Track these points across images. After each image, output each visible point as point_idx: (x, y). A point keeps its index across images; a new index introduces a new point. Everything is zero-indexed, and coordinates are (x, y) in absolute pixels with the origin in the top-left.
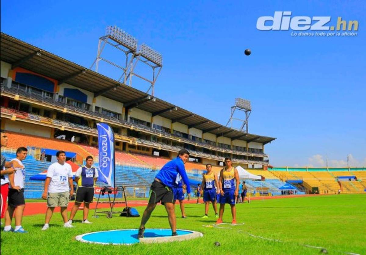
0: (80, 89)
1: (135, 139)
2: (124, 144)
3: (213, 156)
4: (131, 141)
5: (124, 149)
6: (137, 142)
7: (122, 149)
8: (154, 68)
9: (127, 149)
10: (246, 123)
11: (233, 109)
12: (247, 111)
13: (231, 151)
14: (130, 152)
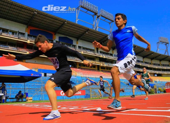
0: (67, 37)
1: (104, 63)
2: (98, 66)
3: (151, 71)
4: (102, 64)
5: (98, 70)
6: (105, 65)
7: (97, 69)
8: (110, 23)
9: (100, 69)
10: (167, 51)
11: (158, 44)
12: (166, 44)
13: (160, 67)
14: (102, 71)
